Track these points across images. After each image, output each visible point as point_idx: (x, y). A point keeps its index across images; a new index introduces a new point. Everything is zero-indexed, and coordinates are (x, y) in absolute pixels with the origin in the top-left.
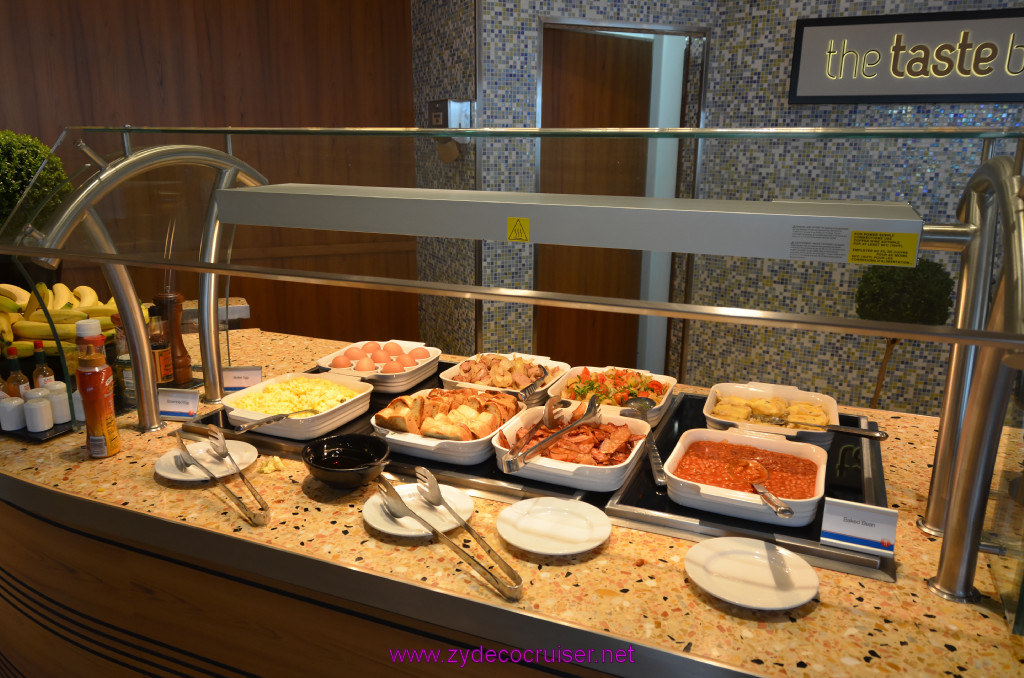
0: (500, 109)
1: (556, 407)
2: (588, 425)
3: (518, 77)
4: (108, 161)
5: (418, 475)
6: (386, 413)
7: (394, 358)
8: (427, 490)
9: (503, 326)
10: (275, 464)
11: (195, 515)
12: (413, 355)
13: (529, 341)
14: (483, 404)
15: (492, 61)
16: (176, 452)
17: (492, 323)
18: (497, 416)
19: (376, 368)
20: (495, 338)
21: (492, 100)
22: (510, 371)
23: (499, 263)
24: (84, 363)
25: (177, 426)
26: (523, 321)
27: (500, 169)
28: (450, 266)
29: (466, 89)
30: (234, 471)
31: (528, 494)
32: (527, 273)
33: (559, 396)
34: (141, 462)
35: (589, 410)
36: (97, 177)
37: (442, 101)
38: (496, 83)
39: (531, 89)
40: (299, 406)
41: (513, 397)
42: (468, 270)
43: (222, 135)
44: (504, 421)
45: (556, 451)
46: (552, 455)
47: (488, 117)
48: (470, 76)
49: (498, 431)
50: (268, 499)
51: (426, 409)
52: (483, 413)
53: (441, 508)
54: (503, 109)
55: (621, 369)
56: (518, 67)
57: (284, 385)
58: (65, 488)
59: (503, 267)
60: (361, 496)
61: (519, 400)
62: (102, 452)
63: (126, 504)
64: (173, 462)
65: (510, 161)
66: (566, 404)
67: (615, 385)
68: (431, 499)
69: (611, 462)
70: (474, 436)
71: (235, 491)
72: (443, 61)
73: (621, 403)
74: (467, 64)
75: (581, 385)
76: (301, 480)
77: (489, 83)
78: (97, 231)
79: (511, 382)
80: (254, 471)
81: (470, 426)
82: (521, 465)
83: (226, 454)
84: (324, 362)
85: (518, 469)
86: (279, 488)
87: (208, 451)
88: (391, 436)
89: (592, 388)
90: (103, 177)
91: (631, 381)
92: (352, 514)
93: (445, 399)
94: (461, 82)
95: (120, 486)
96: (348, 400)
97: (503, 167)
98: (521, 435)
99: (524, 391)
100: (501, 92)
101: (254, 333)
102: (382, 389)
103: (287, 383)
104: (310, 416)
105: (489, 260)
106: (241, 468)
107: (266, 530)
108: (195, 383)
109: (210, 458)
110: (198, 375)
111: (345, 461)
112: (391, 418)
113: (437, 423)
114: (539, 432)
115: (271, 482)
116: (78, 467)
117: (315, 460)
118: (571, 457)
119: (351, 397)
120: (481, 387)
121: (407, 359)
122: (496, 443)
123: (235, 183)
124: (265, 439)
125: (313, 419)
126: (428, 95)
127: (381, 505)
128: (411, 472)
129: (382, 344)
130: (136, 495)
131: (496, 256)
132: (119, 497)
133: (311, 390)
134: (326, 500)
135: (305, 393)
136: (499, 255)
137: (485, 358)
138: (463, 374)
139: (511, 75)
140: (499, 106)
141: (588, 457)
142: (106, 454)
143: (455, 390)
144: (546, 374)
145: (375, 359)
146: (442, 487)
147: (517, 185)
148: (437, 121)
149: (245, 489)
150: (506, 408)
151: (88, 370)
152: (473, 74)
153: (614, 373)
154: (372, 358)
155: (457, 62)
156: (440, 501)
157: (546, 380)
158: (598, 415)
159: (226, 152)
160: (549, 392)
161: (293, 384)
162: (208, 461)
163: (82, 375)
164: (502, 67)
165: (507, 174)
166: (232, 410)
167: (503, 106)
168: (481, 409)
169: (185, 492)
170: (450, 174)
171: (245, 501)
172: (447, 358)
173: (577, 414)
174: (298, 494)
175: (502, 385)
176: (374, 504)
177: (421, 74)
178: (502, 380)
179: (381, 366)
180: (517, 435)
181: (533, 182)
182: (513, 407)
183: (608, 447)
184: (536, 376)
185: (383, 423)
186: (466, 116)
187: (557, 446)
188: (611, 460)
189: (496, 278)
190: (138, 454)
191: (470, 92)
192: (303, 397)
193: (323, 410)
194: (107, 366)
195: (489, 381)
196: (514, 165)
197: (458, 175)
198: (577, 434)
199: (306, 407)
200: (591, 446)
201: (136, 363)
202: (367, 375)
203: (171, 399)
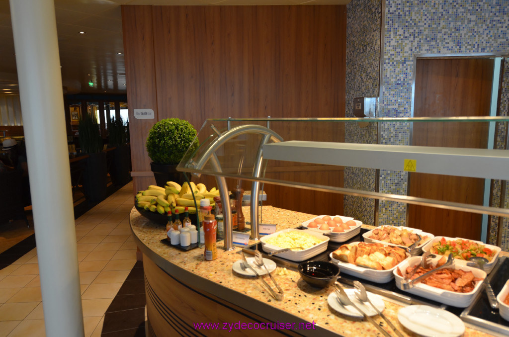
0: (391, 101)
1: (428, 257)
2: (448, 269)
3: (402, 85)
4: (221, 132)
5: (355, 285)
6: (338, 252)
7: (338, 225)
8: (359, 293)
9: (390, 211)
10: (284, 272)
11: (250, 291)
12: (348, 224)
13: (404, 219)
14: (387, 252)
15: (388, 78)
16: (241, 261)
17: (384, 209)
18: (395, 259)
19: (330, 229)
20: (385, 216)
21: (388, 96)
22: (400, 236)
23: (389, 178)
24: (206, 218)
25: (239, 249)
26: (401, 208)
27: (390, 131)
28: (362, 179)
29: (374, 92)
30: (266, 273)
31: (414, 303)
32: (404, 183)
33: (429, 251)
34: (226, 264)
35: (448, 261)
36: (217, 139)
37: (360, 98)
38: (390, 88)
39: (409, 90)
40: (294, 245)
41: (403, 250)
42: (372, 181)
43: (266, 122)
44: (399, 262)
45: (430, 281)
46: (428, 283)
47: (385, 105)
48: (376, 85)
49: (396, 267)
50: (283, 288)
51: (358, 252)
52: (388, 257)
53: (367, 303)
54: (393, 101)
55: (465, 240)
56: (402, 80)
57: (287, 234)
58: (196, 272)
59: (391, 180)
60: (325, 292)
61: (407, 251)
62: (210, 258)
63: (221, 282)
64: (239, 265)
65: (396, 127)
66: (434, 256)
67: (462, 249)
68: (362, 299)
69: (462, 291)
70: (383, 269)
71: (267, 282)
72: (362, 79)
73: (466, 259)
74: (375, 79)
75: (441, 247)
76: (296, 281)
77: (386, 88)
78: (215, 162)
79: (401, 242)
80: (275, 273)
81: (381, 263)
82: (411, 286)
83: (262, 264)
84: (305, 225)
85: (409, 288)
86: (286, 283)
87: (254, 262)
88: (340, 264)
89: (448, 249)
90: (219, 139)
91: (472, 247)
92: (322, 300)
93: (367, 248)
94: (371, 88)
95: (218, 274)
96: (317, 245)
97: (392, 129)
98: (409, 271)
99: (410, 247)
100: (392, 93)
101: (270, 208)
102: (333, 240)
103: (288, 233)
104: (300, 250)
105: (383, 176)
106: (270, 272)
107: (282, 302)
108: (247, 230)
109: (255, 266)
110: (248, 227)
111: (317, 274)
112: (340, 255)
113: (363, 259)
114: (419, 270)
115: (283, 280)
116: (201, 263)
117: (304, 272)
118: (439, 286)
119: (319, 243)
120: (385, 243)
121: (345, 226)
122: (395, 273)
123: (270, 141)
124: (279, 259)
125: (302, 252)
126: (353, 95)
127: (337, 298)
128: (351, 283)
129: (332, 217)
130: (225, 279)
131: (387, 174)
132: (218, 279)
133: (300, 238)
134: (309, 292)
135: (297, 239)
136: (389, 174)
137: (386, 228)
138: (374, 236)
139: (398, 84)
140: (391, 99)
141: (449, 287)
142: (212, 259)
143: (372, 244)
144: (420, 239)
145: (329, 225)
146: (368, 293)
147: (400, 138)
148: (358, 107)
149: (272, 282)
150: (400, 256)
151: (208, 222)
152: (378, 84)
153: (461, 242)
154: (328, 224)
155: (369, 79)
156: (367, 300)
157: (420, 242)
158: (453, 264)
159: (267, 127)
160: (423, 249)
161: (291, 234)
162: (254, 266)
163: (205, 223)
164: (393, 80)
165: (394, 133)
166: (265, 244)
167: (393, 99)
168: (387, 255)
169: (245, 280)
170: (363, 133)
171: (272, 288)
172: (365, 227)
173: (440, 262)
174: (295, 287)
175: (396, 243)
176: (333, 297)
177: (350, 85)
178: (396, 240)
179: (332, 229)
180: (406, 271)
181: (409, 137)
182: (404, 255)
183: (460, 282)
184: (415, 240)
185: (336, 257)
186: (373, 105)
187: (430, 279)
188: (462, 290)
189: (386, 186)
190: (224, 260)
191: (376, 93)
192: (296, 241)
193: (306, 248)
194: (215, 220)
195: (389, 240)
196: (398, 128)
197: (368, 133)
198: (441, 274)
199: (298, 246)
200: (450, 281)
201: (225, 220)
202: (326, 232)
203: (237, 236)
